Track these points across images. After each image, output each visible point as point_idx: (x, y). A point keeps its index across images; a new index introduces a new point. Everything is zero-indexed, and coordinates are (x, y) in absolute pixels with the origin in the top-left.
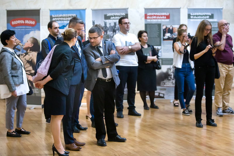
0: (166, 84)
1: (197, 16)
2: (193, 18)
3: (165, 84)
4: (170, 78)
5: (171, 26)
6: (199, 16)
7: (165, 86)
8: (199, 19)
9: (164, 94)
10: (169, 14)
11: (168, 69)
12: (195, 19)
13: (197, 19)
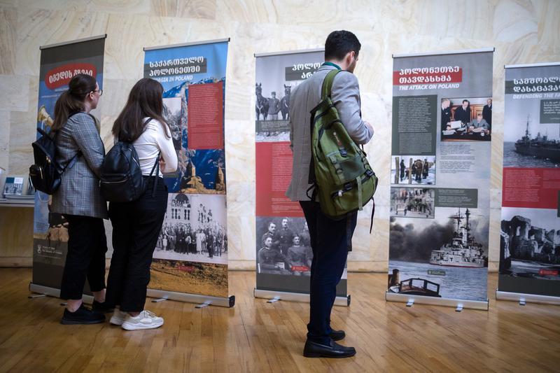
0: (445, 258)
1: (530, 86)
2: (520, 93)
3: (442, 259)
4: (456, 243)
5: (466, 101)
6: (536, 85)
7: (443, 262)
8: (536, 92)
9: (438, 286)
10: (461, 70)
11: (453, 218)
12: (526, 92)
13: (531, 92)
